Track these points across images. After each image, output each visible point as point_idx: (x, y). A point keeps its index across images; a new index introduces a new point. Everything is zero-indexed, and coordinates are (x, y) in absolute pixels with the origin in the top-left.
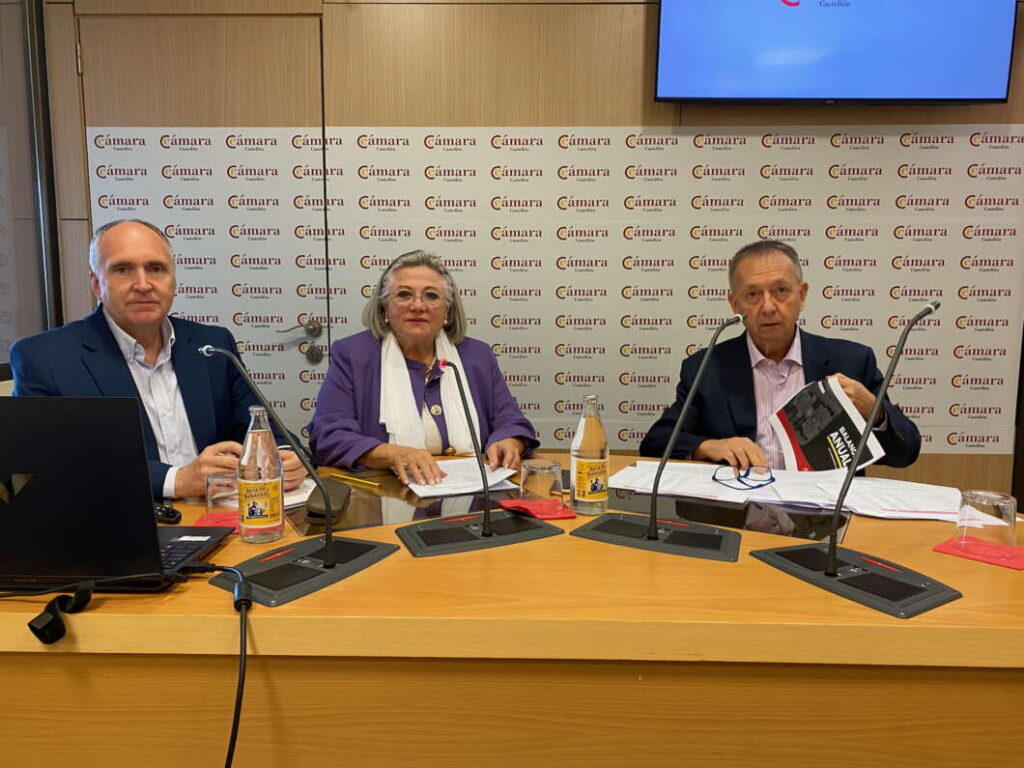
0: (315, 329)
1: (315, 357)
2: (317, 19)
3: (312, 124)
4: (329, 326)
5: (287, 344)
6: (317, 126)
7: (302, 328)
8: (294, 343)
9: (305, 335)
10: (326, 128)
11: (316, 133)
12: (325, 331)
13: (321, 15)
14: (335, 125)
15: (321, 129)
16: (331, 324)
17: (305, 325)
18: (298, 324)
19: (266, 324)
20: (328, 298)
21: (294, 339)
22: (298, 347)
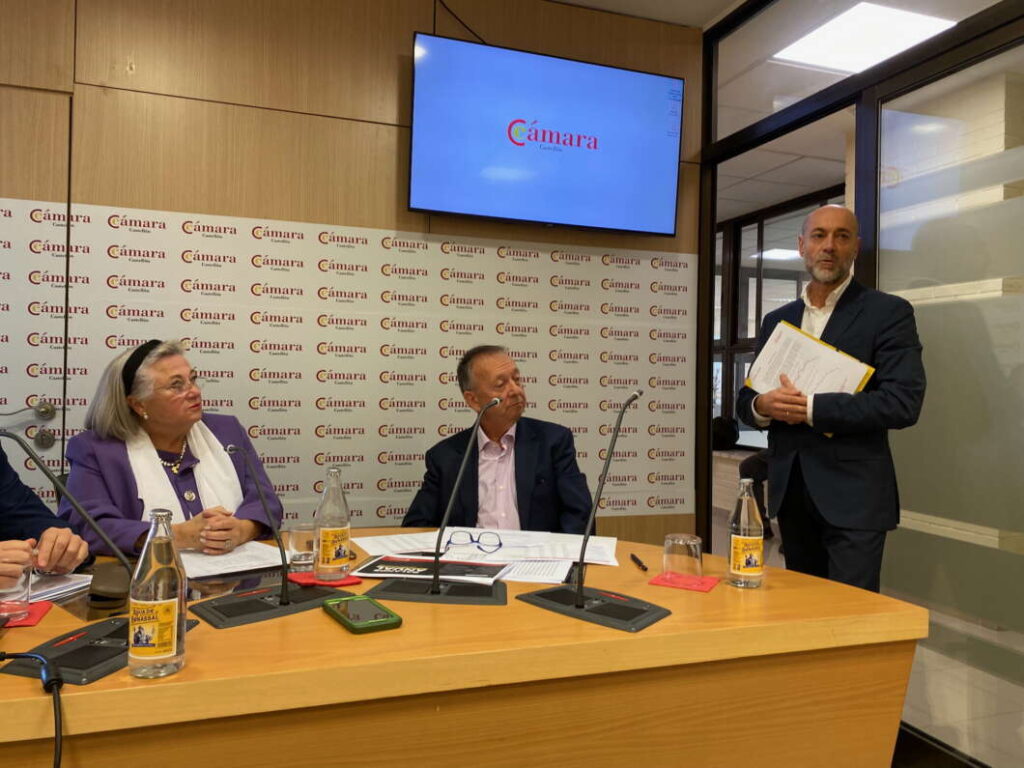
0: (47, 412)
1: (45, 442)
2: (67, 99)
3: (55, 199)
4: (64, 409)
5: (11, 428)
6: (61, 201)
7: (31, 411)
8: (20, 427)
9: (34, 418)
10: (72, 205)
11: (60, 208)
12: (59, 414)
13: (72, 93)
14: (83, 202)
15: (65, 205)
16: (67, 406)
17: (34, 407)
18: (26, 407)
20: (65, 378)
21: (19, 423)
22: (24, 431)
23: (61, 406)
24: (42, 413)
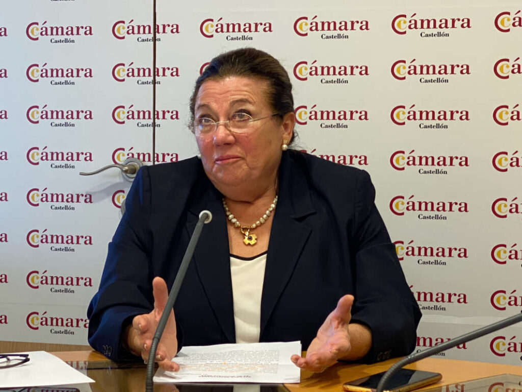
5: (95, 193)
7: (117, 170)
8: (105, 191)
9: (122, 180)
17: (122, 165)
18: (113, 163)
19: (70, 163)
20: (154, 125)
21: (106, 186)
22: (111, 197)
24: (129, 173)
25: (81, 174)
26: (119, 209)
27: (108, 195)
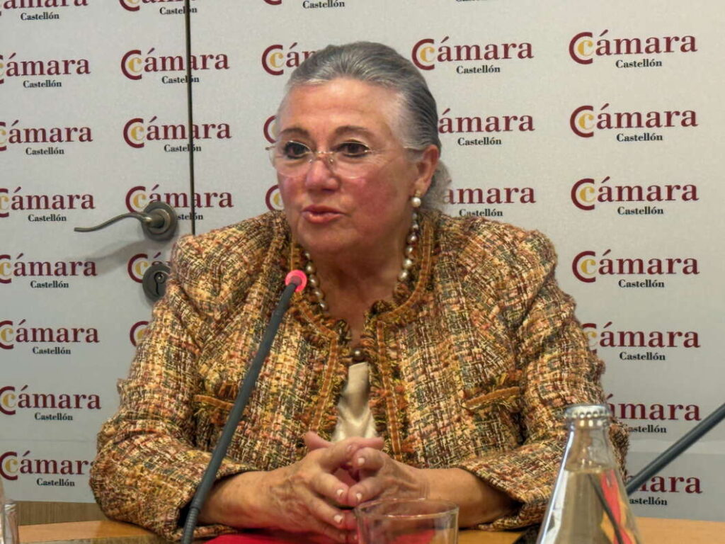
0: (160, 224)
1: (161, 288)
8: (118, 257)
9: (140, 237)
12: (185, 226)
16: (197, 210)
17: (140, 213)
18: (127, 211)
19: (59, 212)
20: (191, 148)
21: (117, 248)
22: (126, 266)
23: (187, 211)
24: (155, 227)
25: (77, 230)
26: (139, 285)
27: (121, 262)
